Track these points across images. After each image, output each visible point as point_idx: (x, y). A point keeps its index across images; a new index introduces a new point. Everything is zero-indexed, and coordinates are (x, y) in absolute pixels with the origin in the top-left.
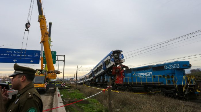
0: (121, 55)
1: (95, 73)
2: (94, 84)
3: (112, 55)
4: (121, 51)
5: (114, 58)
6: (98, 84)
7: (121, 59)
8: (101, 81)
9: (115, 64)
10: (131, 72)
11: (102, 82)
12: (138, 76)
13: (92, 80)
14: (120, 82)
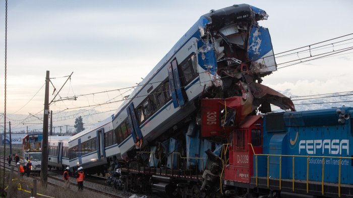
0: (256, 34)
1: (142, 119)
2: (140, 175)
3: (204, 37)
4: (261, 15)
5: (221, 49)
6: (158, 181)
7: (258, 57)
8: (170, 162)
9: (220, 83)
10: (285, 132)
11: (174, 167)
12: (304, 151)
13: (131, 153)
14: (241, 175)
